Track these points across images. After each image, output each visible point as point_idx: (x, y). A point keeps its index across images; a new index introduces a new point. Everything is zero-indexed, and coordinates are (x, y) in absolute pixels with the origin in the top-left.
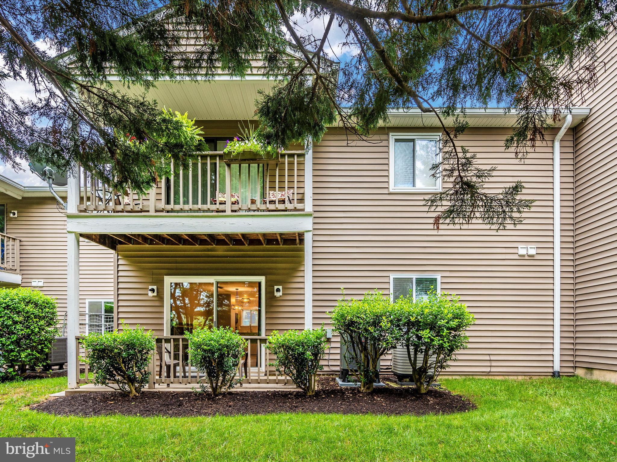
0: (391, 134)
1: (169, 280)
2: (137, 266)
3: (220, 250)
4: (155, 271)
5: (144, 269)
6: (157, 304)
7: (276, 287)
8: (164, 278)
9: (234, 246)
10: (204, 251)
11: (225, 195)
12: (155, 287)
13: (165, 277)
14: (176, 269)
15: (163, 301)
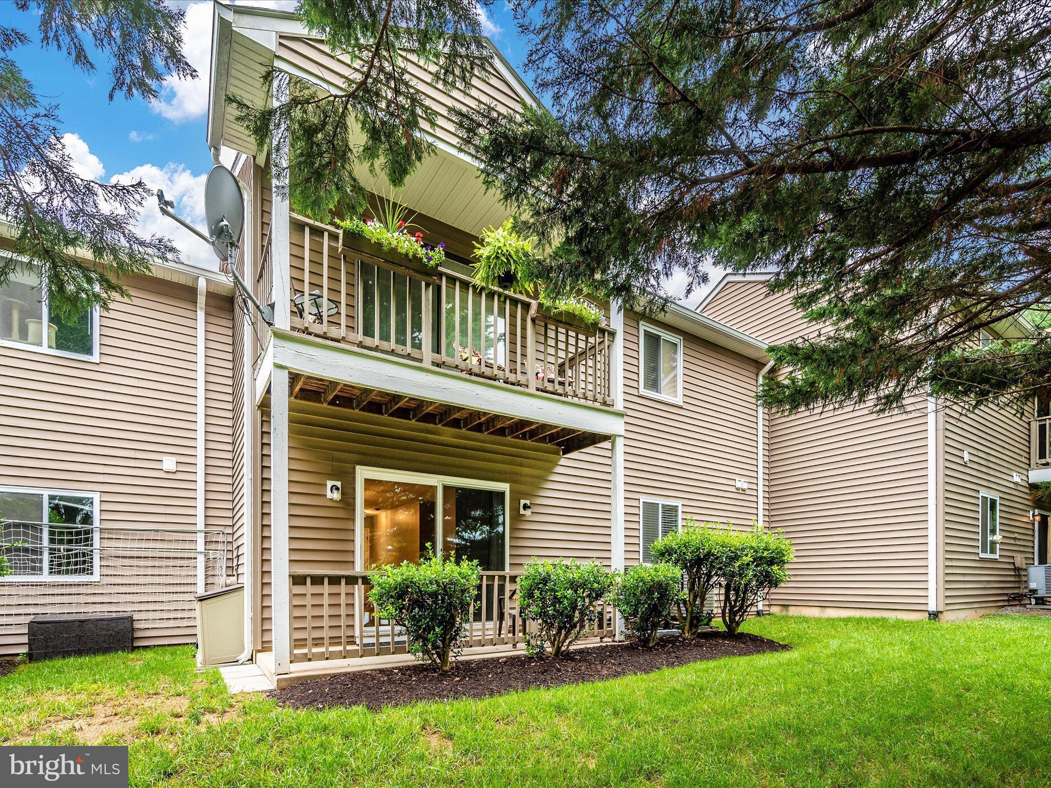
0: (641, 322)
1: (363, 473)
2: (299, 439)
3: (447, 434)
4: (336, 454)
5: (314, 447)
6: (341, 514)
7: (523, 502)
8: (354, 468)
9: (470, 432)
10: (421, 431)
11: (466, 350)
12: (339, 484)
13: (358, 467)
14: (377, 456)
15: (354, 510)
